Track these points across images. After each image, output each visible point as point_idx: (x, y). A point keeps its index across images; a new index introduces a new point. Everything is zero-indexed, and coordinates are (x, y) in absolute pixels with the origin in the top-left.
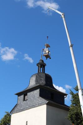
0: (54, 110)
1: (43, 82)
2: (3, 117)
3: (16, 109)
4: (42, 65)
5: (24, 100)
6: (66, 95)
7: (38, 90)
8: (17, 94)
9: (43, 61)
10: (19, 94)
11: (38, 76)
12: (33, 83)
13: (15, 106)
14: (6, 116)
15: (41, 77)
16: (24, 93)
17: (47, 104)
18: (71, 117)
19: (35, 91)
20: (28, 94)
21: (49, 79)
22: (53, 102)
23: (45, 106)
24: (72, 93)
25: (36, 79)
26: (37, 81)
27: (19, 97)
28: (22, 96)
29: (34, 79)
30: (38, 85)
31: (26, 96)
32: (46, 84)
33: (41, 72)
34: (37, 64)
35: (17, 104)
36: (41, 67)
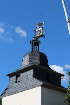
0: (50, 92)
1: (37, 61)
3: (7, 92)
4: (36, 43)
5: (16, 81)
6: (63, 75)
7: (32, 71)
8: (8, 75)
10: (11, 75)
11: (32, 55)
12: (26, 63)
13: (7, 89)
15: (35, 56)
16: (17, 74)
17: (42, 86)
18: (69, 100)
19: (29, 72)
20: (21, 75)
21: (43, 58)
22: (48, 84)
23: (40, 88)
24: (69, 74)
26: (30, 60)
27: (11, 79)
28: (14, 77)
29: (27, 58)
30: (32, 65)
31: (18, 78)
32: (41, 64)
33: (35, 50)
34: (30, 42)
35: (8, 86)
36: (35, 45)
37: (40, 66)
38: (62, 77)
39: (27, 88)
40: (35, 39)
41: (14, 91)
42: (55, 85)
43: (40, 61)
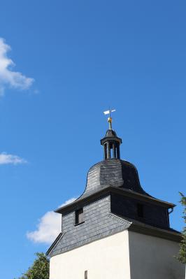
0: (150, 243)
1: (117, 180)
2: (32, 265)
3: (59, 246)
4: (113, 142)
5: (77, 223)
6: (172, 206)
7: (108, 199)
9: (113, 133)
10: (64, 211)
11: (105, 168)
12: (94, 183)
13: (58, 239)
14: (37, 263)
15: (112, 169)
16: (77, 208)
17: (130, 229)
19: (101, 201)
20: (85, 209)
21: (129, 172)
23: (125, 234)
25: (101, 174)
26: (103, 178)
27: (66, 218)
28: (72, 215)
29: (96, 173)
30: (106, 187)
31: (80, 216)
32: (125, 185)
33: (112, 157)
34: (101, 140)
35: (61, 234)
36: (111, 147)
37: (124, 189)
38: (170, 210)
39: (100, 236)
40: (111, 135)
41: (72, 242)
42: (158, 226)
43: (123, 179)
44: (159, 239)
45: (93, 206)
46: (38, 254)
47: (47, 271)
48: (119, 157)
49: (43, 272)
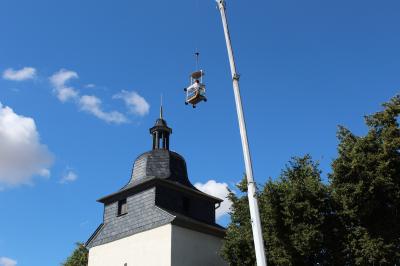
0: (191, 237)
1: (164, 171)
3: (99, 237)
4: (162, 132)
5: (119, 213)
6: (219, 201)
7: (153, 190)
8: (102, 201)
9: (164, 122)
10: (107, 201)
11: (152, 158)
12: (140, 174)
13: (98, 229)
14: (77, 253)
15: (159, 159)
16: (120, 198)
17: (173, 223)
18: (230, 253)
19: (146, 193)
20: (129, 200)
21: (178, 165)
22: (187, 219)
23: (168, 228)
24: (232, 198)
25: (148, 165)
26: (149, 169)
27: (107, 208)
28: (115, 205)
29: (142, 164)
30: (152, 178)
31: (123, 206)
32: (172, 177)
33: (161, 147)
34: (151, 129)
35: (102, 225)
36: (160, 137)
37: (170, 182)
38: (217, 205)
39: (142, 229)
40: (161, 124)
41: (113, 234)
42: (203, 221)
43: (171, 169)
44: (203, 235)
45: (137, 197)
46: (78, 244)
47: (85, 262)
48: (168, 148)
49: (82, 263)
